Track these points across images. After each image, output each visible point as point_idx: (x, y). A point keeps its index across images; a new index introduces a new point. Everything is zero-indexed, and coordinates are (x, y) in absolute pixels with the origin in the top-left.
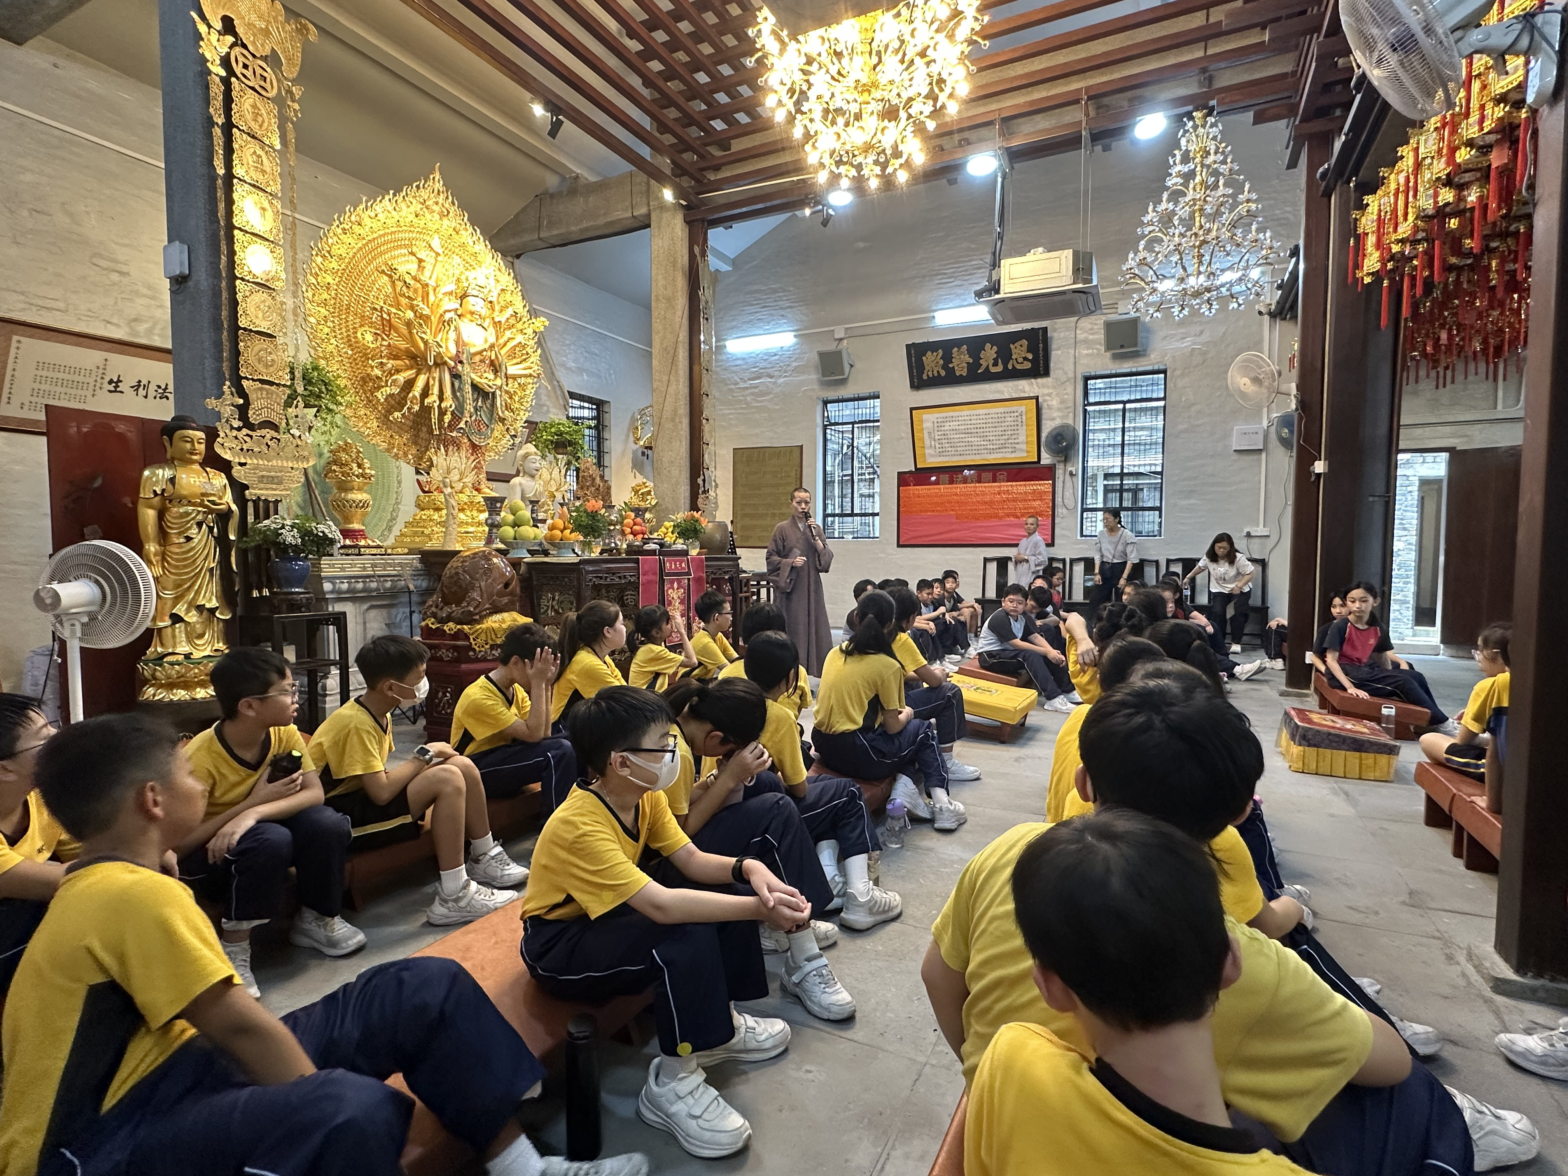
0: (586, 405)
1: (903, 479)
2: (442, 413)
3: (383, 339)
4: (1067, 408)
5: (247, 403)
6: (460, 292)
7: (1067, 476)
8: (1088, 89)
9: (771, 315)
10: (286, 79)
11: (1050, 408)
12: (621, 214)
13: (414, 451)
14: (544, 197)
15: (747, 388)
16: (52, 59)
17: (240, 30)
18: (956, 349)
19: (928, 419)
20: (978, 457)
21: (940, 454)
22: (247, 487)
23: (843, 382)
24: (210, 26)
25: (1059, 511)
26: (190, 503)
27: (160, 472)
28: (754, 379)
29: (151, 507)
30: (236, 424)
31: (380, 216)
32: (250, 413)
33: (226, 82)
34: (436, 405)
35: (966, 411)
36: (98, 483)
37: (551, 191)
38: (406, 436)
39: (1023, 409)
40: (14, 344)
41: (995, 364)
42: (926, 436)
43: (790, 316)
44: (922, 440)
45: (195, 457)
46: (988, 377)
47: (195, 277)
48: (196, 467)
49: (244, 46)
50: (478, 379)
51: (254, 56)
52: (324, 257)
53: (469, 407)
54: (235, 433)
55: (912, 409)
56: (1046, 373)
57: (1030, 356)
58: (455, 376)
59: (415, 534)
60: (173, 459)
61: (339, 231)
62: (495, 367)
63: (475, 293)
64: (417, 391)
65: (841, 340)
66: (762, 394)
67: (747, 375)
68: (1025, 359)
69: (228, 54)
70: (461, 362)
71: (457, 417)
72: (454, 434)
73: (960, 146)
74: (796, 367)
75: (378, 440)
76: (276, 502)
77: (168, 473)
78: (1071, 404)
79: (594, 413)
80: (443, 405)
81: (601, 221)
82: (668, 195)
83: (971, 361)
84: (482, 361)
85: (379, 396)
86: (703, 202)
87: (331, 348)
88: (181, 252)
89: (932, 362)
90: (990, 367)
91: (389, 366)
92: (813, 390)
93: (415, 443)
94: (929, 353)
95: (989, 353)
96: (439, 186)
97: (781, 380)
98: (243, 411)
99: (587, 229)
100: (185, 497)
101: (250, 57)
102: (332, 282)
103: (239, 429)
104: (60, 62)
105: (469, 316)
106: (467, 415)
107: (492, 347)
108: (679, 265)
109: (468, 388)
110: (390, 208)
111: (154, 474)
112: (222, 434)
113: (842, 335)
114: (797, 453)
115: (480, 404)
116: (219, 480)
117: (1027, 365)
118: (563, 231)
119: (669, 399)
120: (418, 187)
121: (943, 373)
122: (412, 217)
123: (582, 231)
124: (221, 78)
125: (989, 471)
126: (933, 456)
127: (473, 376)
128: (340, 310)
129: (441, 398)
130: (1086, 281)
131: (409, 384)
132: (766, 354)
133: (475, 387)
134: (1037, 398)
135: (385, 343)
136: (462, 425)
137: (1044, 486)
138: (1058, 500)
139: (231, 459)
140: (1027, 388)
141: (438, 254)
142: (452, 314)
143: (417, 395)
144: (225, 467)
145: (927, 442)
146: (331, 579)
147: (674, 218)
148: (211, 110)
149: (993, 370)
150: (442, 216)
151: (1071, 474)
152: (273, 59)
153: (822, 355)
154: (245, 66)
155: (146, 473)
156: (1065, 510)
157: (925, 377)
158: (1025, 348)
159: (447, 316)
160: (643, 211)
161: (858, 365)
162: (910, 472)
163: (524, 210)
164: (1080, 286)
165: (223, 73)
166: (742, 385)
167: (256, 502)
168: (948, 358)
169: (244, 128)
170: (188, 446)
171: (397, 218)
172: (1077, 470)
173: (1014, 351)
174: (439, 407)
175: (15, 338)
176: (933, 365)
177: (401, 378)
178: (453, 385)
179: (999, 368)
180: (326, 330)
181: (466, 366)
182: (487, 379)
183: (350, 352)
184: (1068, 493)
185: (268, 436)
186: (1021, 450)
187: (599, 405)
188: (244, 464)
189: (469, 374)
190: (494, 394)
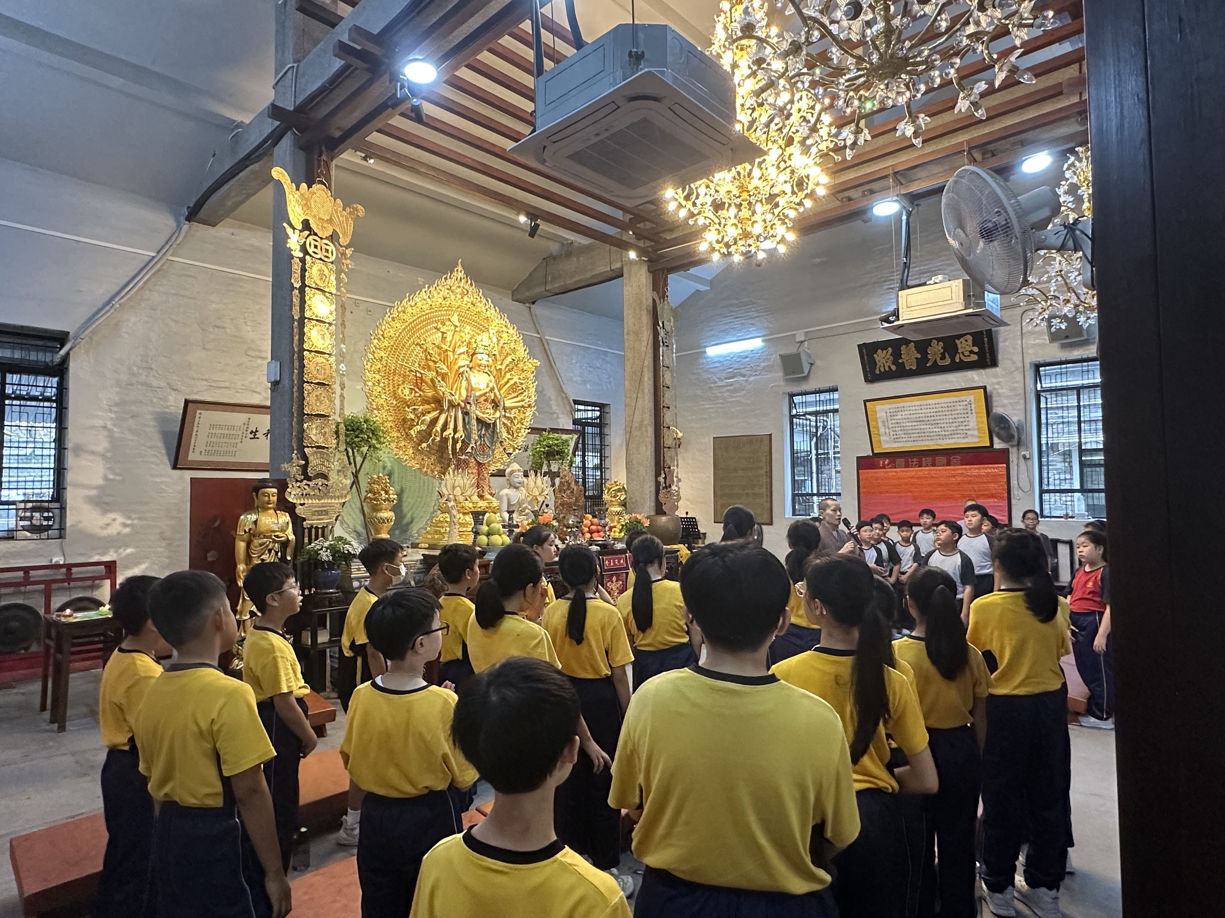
0: (590, 408)
1: (863, 463)
2: (455, 442)
3: (416, 392)
4: (1017, 395)
5: (307, 463)
6: (471, 352)
7: (1022, 460)
8: (968, 142)
9: (742, 324)
10: (341, 246)
11: (999, 395)
12: (602, 268)
13: (438, 469)
14: (550, 259)
15: (723, 386)
16: (232, 230)
17: (313, 226)
18: (904, 346)
19: (881, 410)
20: (931, 443)
21: (896, 440)
22: (304, 519)
23: (806, 378)
24: (294, 229)
25: (1015, 492)
26: (265, 537)
27: (249, 516)
28: (729, 378)
29: (243, 541)
30: (300, 478)
31: (419, 305)
32: (309, 469)
33: (303, 261)
34: (451, 436)
35: (916, 402)
36: (217, 524)
37: (554, 254)
38: (433, 458)
39: (972, 398)
40: (198, 416)
41: (943, 358)
42: (880, 424)
43: (758, 324)
44: (877, 428)
45: (270, 506)
46: (937, 370)
47: (282, 383)
48: (272, 511)
49: (316, 234)
50: (482, 415)
51: (321, 238)
52: (379, 339)
53: (475, 436)
54: (298, 484)
55: (865, 402)
56: (994, 364)
57: (976, 349)
58: (466, 413)
59: (436, 532)
60: (258, 507)
61: (390, 319)
62: (496, 405)
63: (481, 351)
64: (439, 427)
65: (802, 342)
66: (735, 391)
67: (724, 375)
68: (971, 352)
69: (305, 242)
70: (469, 403)
71: (465, 444)
72: (463, 457)
73: (864, 195)
74: (764, 368)
75: (413, 463)
76: (323, 528)
77: (253, 517)
78: (1021, 391)
79: (598, 413)
80: (456, 436)
81: (589, 275)
82: (632, 255)
83: (919, 356)
84: (485, 400)
85: (412, 432)
86: (662, 256)
87: (382, 401)
88: (276, 366)
89: (883, 359)
90: (938, 359)
91: (420, 410)
92: (779, 386)
93: (440, 462)
94: (879, 351)
95: (937, 348)
96: (461, 275)
97: (752, 379)
98: (305, 468)
99: (580, 281)
100: (262, 533)
101: (319, 239)
102: (384, 355)
103: (301, 481)
104: (235, 231)
105: (477, 368)
106: (473, 442)
107: (492, 390)
108: (644, 307)
109: (474, 422)
110: (425, 297)
111: (246, 517)
112: (290, 486)
113: (803, 339)
114: (767, 442)
115: (483, 432)
116: (285, 518)
117: (975, 358)
118: (562, 284)
119: (637, 412)
120: (446, 279)
121: (894, 368)
122: (440, 300)
123: (575, 282)
124: (300, 258)
125: (944, 455)
126: (888, 442)
127: (478, 413)
128: (389, 373)
129: (455, 430)
130: (979, 305)
131: (434, 421)
132: (739, 357)
133: (479, 420)
134: (985, 388)
135: (417, 395)
136: (469, 450)
137: (999, 469)
138: (1014, 482)
139: (295, 501)
140: (976, 378)
141: (456, 326)
142: (465, 368)
143: (439, 429)
144: (290, 508)
145: (882, 430)
146: (358, 579)
147: (639, 270)
148: (292, 281)
149: (940, 363)
150: (463, 295)
151: (1025, 457)
152: (333, 238)
153: (782, 357)
154: (316, 247)
155: (242, 517)
156: (1020, 492)
157: (877, 372)
158: (970, 342)
159: (461, 370)
160: (618, 265)
161: (818, 363)
162: (868, 457)
163: (535, 270)
164: (971, 311)
165: (301, 255)
166: (720, 384)
167: (310, 530)
168: (897, 355)
169: (314, 286)
170: (267, 498)
171: (430, 303)
172: (1031, 454)
173: (959, 346)
174: (453, 438)
175: (198, 412)
176: (884, 360)
177: (428, 418)
178: (464, 419)
179: (947, 361)
180: (379, 389)
181: (473, 405)
182: (489, 414)
183: (395, 402)
184: (1023, 476)
185: (320, 483)
186: (972, 436)
187: (602, 407)
188: (304, 504)
189: (476, 412)
190: (495, 424)
